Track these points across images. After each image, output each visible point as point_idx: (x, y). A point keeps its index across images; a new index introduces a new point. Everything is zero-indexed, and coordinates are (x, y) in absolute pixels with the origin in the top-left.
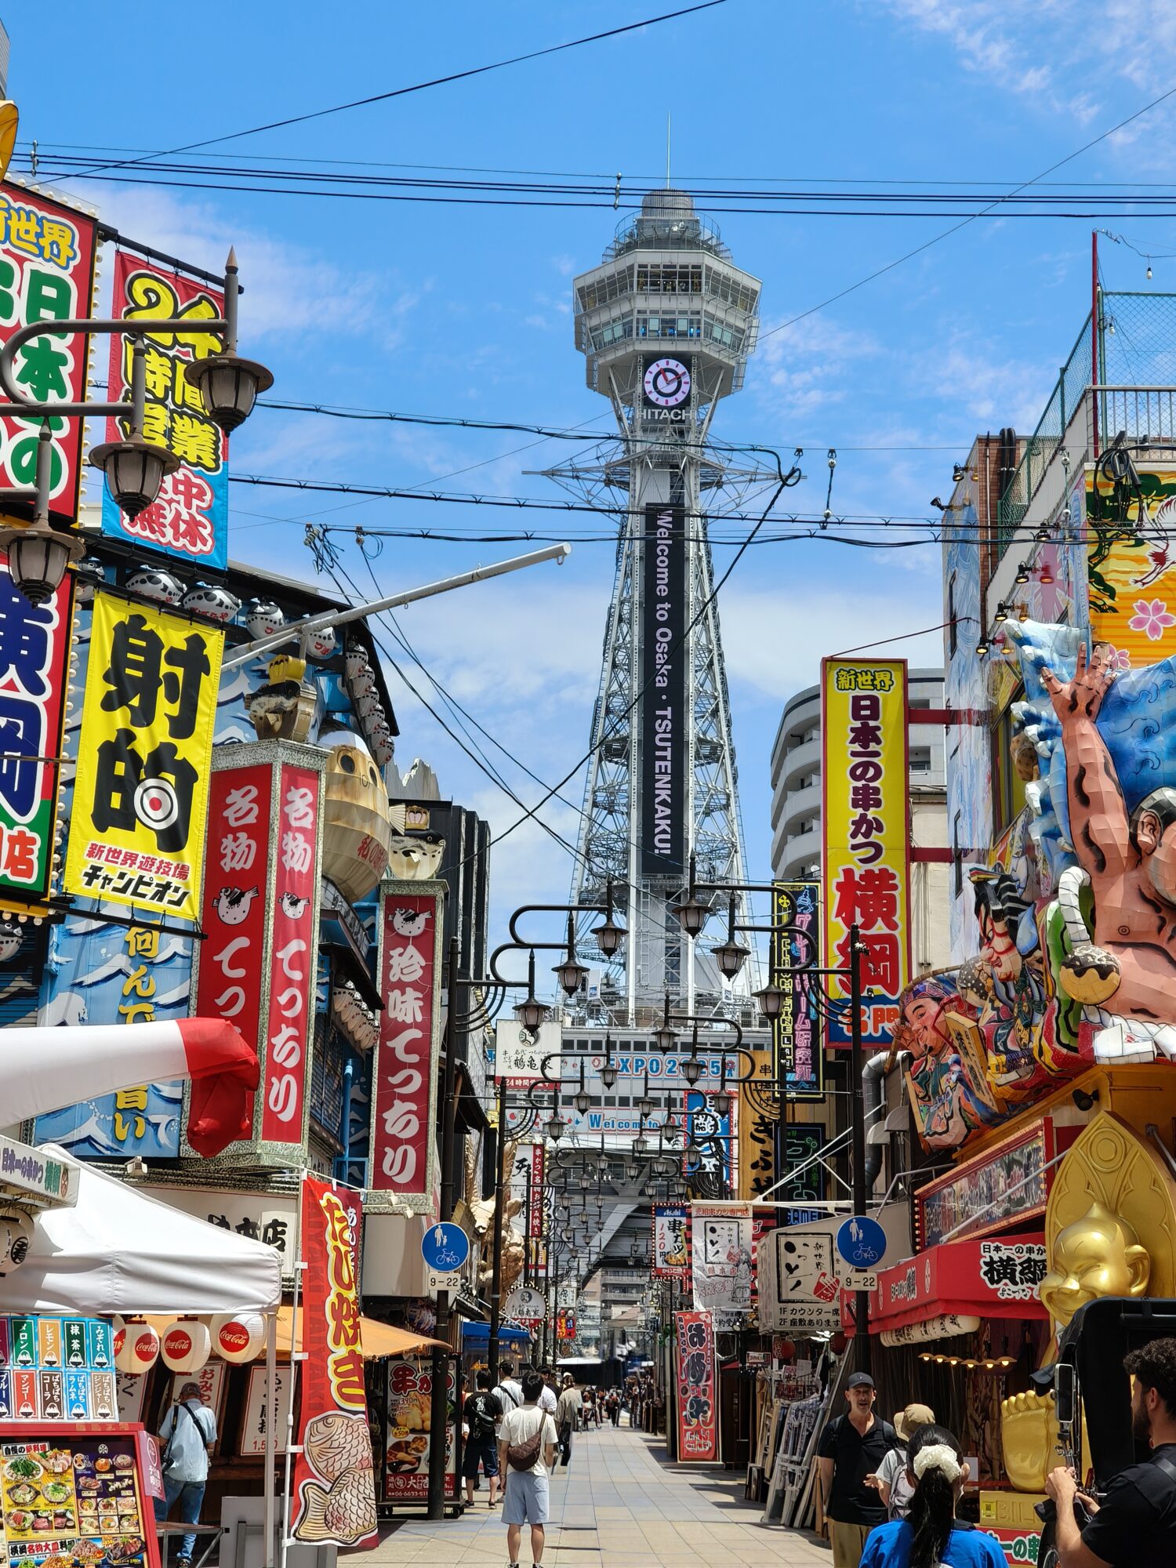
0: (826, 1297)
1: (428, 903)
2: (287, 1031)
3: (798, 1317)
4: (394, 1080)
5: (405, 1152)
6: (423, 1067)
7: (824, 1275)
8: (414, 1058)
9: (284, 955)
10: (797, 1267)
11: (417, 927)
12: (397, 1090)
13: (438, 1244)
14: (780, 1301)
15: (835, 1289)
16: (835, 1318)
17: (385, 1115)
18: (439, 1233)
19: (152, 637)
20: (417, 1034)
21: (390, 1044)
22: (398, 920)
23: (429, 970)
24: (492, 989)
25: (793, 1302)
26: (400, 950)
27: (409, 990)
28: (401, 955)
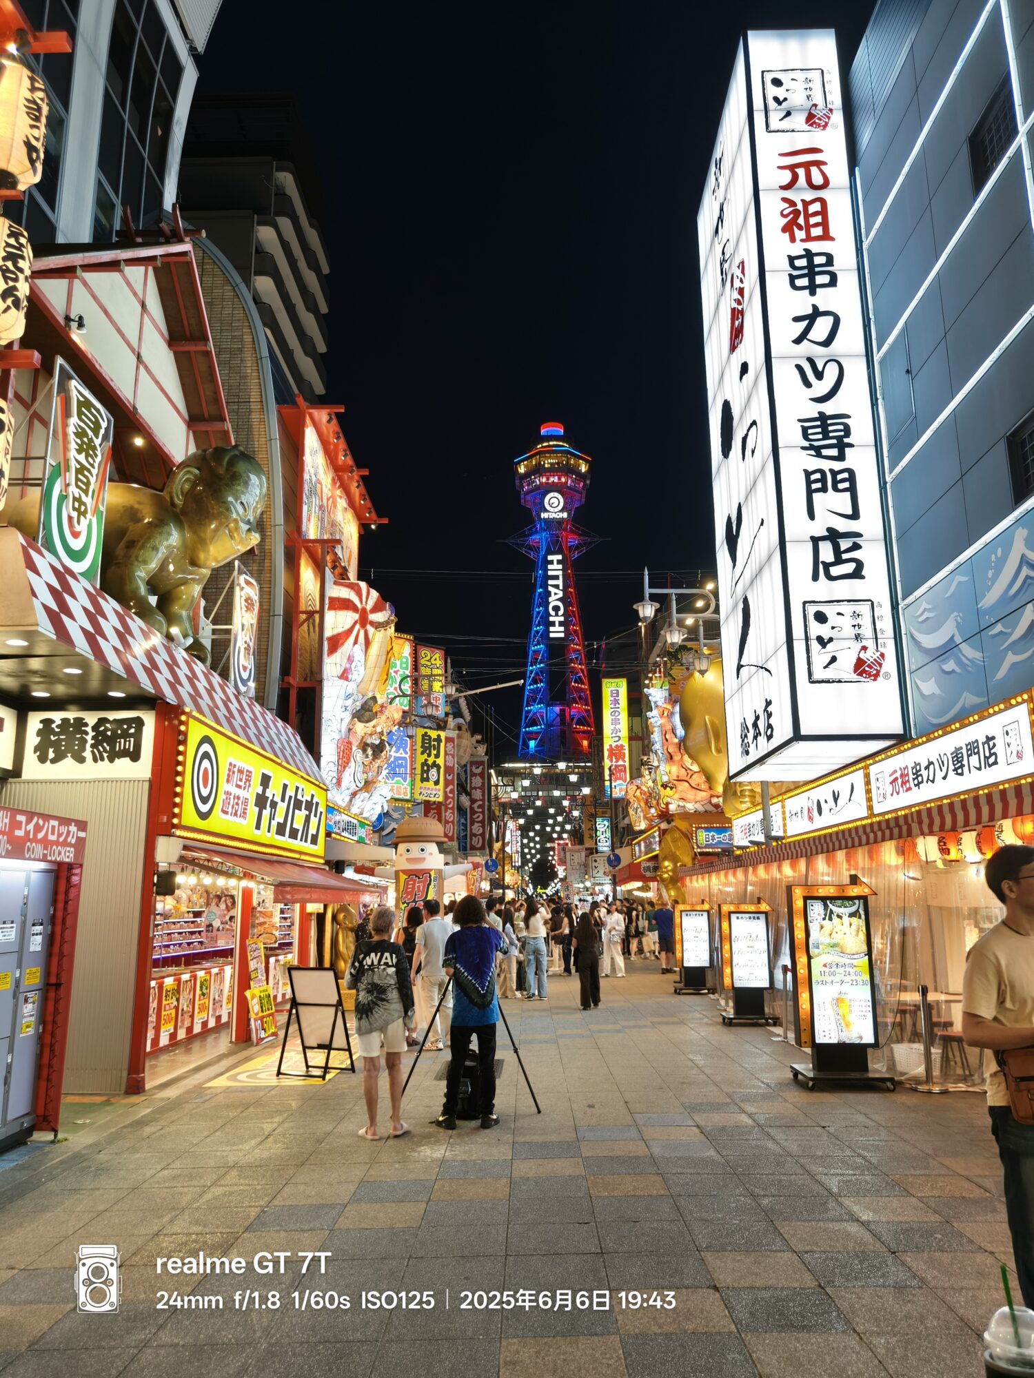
1: (482, 763)
2: (449, 811)
4: (474, 817)
5: (479, 838)
6: (483, 813)
8: (480, 810)
9: (448, 790)
11: (479, 771)
12: (475, 820)
17: (472, 828)
19: (430, 736)
20: (481, 803)
21: (473, 806)
22: (474, 768)
23: (483, 784)
26: (474, 778)
27: (478, 790)
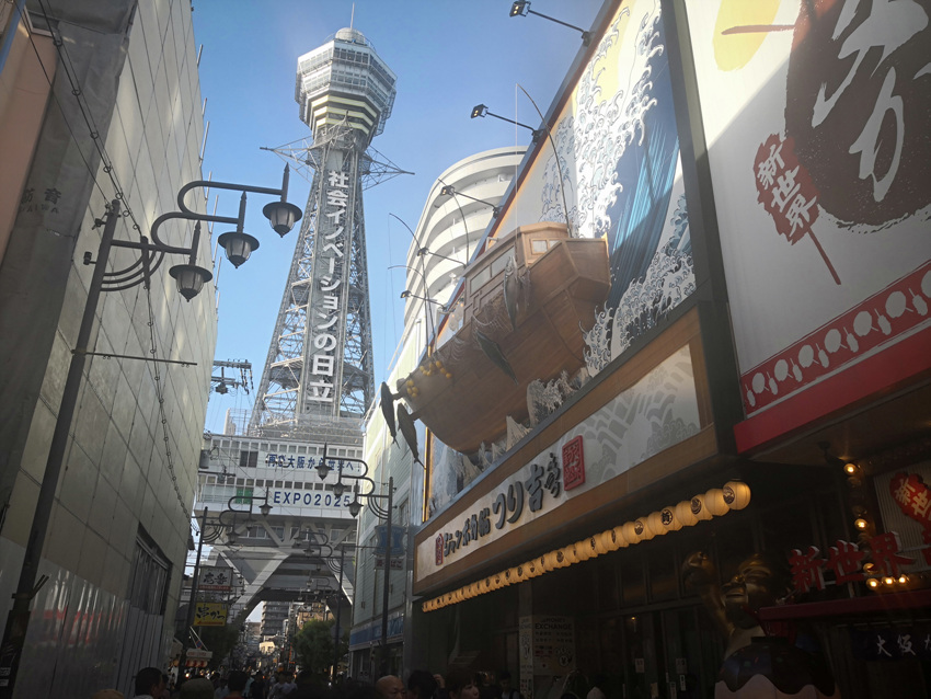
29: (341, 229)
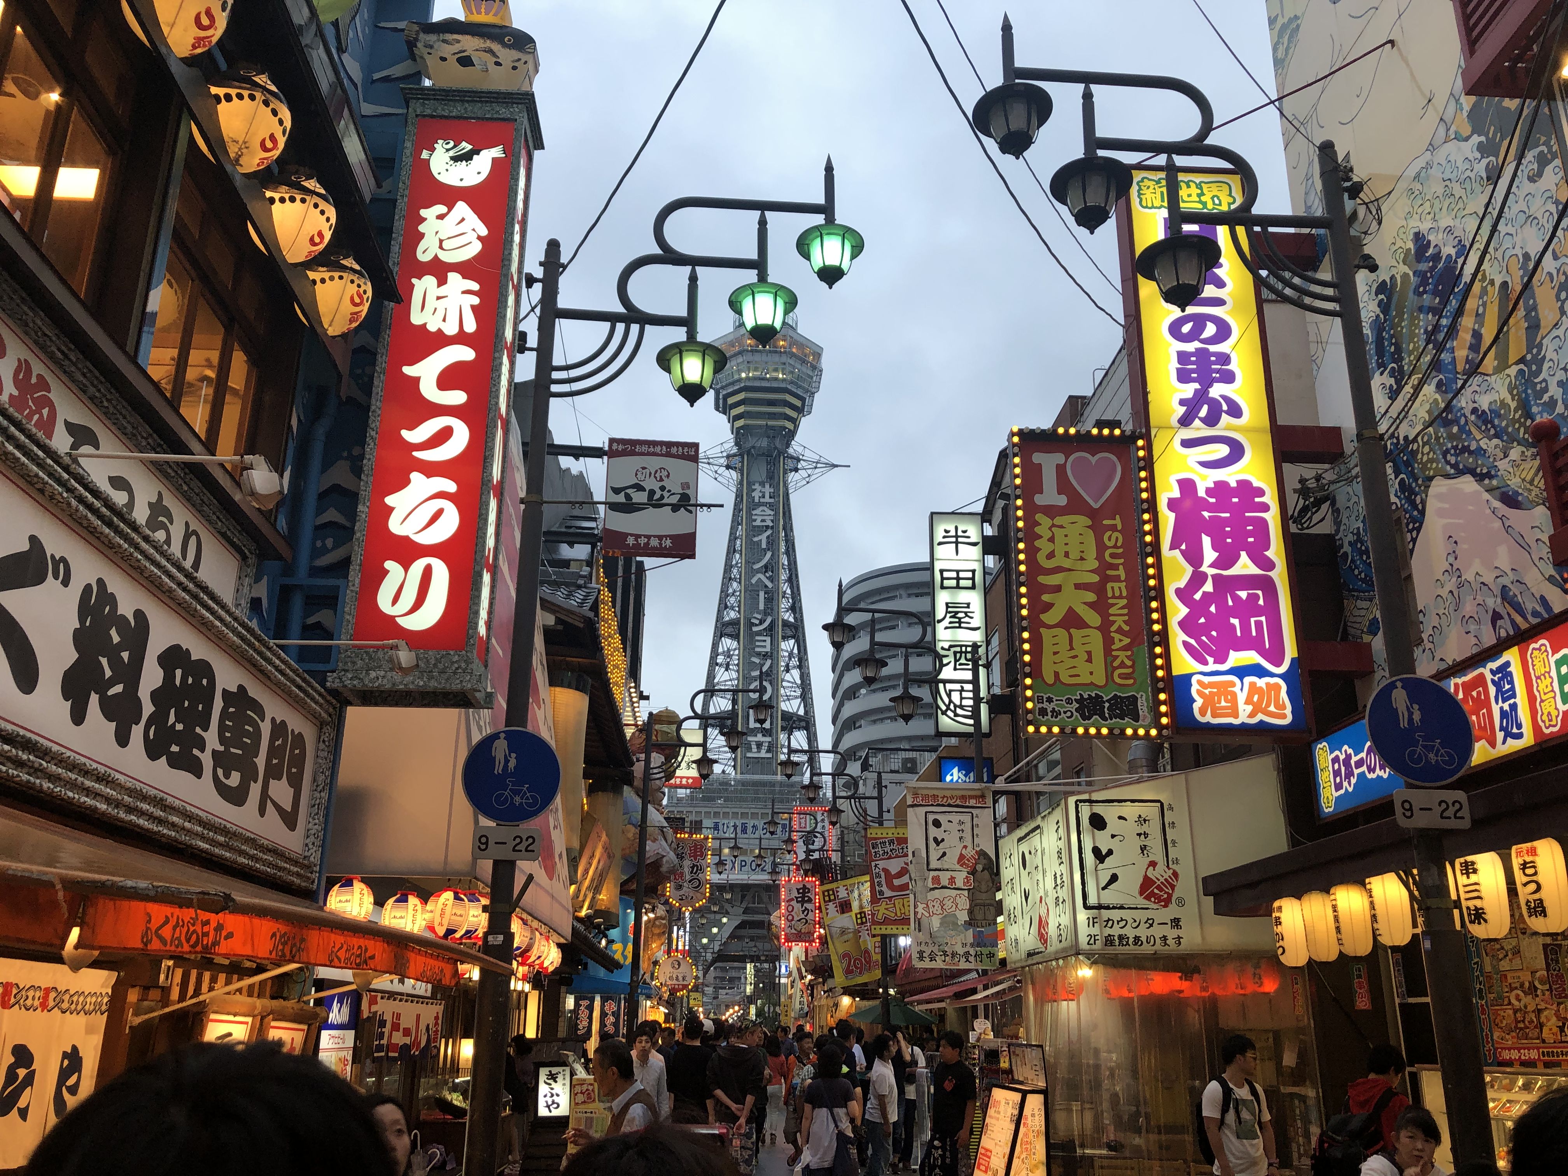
0: (1159, 899)
3: (1116, 931)
4: (414, 436)
5: (427, 573)
7: (1153, 864)
8: (458, 397)
10: (1110, 852)
12: (416, 454)
13: (498, 769)
14: (1086, 907)
15: (1173, 887)
16: (1175, 933)
17: (390, 500)
18: (500, 748)
20: (466, 354)
21: (407, 370)
24: (620, 327)
25: (1108, 908)
26: (441, 209)
27: (453, 277)
28: (441, 217)
29: (769, 554)
